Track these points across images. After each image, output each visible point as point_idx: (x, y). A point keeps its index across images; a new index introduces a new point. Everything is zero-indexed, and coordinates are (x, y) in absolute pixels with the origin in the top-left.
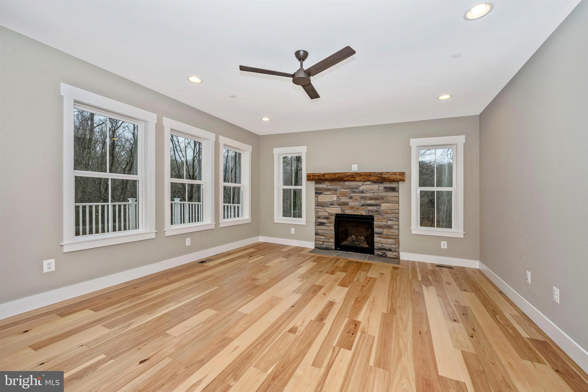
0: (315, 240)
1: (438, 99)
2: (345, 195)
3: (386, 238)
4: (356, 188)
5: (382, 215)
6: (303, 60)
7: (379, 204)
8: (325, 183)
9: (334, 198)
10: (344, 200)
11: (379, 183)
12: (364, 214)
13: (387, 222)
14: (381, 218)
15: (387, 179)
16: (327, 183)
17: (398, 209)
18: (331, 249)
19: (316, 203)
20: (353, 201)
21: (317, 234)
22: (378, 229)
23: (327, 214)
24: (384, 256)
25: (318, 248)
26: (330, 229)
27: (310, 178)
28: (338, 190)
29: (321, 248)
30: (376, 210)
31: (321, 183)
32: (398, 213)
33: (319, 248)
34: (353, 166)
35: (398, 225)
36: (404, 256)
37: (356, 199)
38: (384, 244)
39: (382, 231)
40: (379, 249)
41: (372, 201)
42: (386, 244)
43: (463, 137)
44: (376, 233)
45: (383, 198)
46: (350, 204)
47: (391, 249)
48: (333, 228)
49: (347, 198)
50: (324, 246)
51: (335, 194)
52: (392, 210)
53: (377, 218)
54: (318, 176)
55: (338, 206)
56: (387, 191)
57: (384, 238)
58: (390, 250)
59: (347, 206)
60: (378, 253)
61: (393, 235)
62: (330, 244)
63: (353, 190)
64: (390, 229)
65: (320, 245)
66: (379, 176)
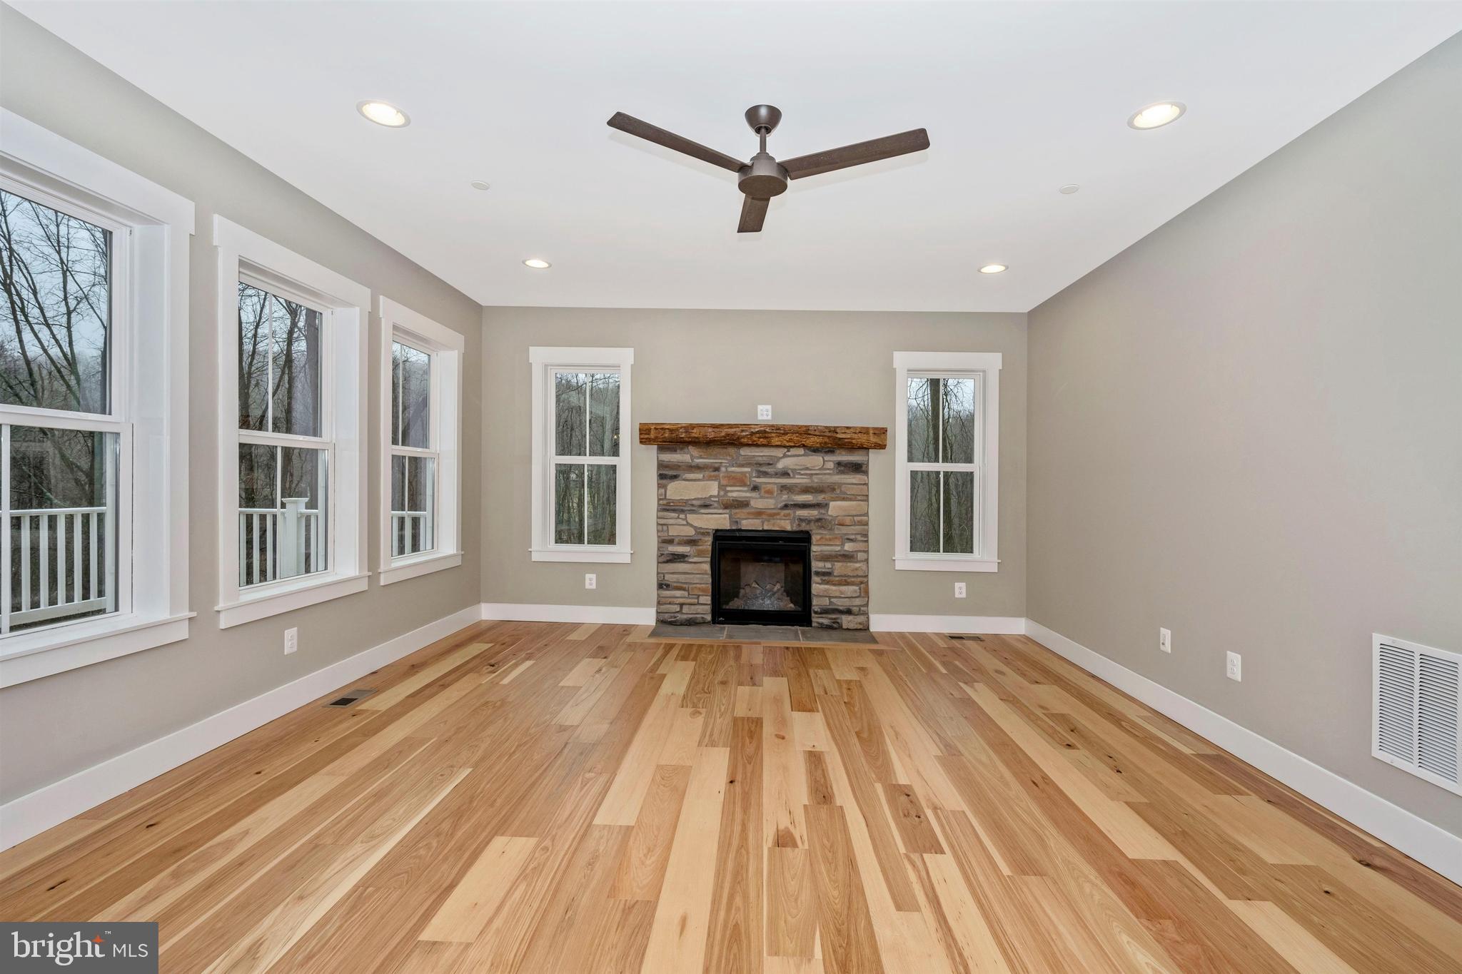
0: (659, 603)
1: (979, 271)
2: (740, 481)
3: (840, 584)
4: (769, 464)
5: (831, 529)
6: (768, 131)
7: (825, 502)
8: (686, 450)
9: (713, 489)
10: (736, 493)
11: (825, 452)
12: (789, 528)
13: (843, 545)
14: (828, 537)
15: (847, 442)
16: (693, 450)
17: (867, 514)
18: (704, 623)
19: (661, 502)
20: (761, 497)
21: (662, 586)
22: (821, 564)
23: (691, 532)
24: (834, 627)
25: (666, 622)
26: (699, 571)
27: (647, 435)
28: (723, 469)
29: (675, 622)
30: (817, 517)
31: (676, 451)
32: (867, 524)
33: (671, 623)
34: (760, 407)
35: (867, 552)
36: (880, 623)
37: (769, 492)
38: (836, 597)
39: (830, 567)
40: (825, 611)
41: (807, 496)
42: (840, 597)
43: (998, 356)
44: (817, 573)
45: (833, 488)
46: (752, 503)
47: (851, 608)
48: (707, 567)
49: (746, 489)
50: (685, 617)
51: (716, 478)
52: (853, 516)
53: (819, 537)
54: (671, 431)
55: (721, 511)
56: (842, 472)
57: (834, 585)
58: (849, 612)
59: (746, 510)
60: (821, 620)
61: (858, 576)
62: (700, 609)
63: (762, 468)
64: (850, 562)
65: (672, 615)
66: (830, 434)
